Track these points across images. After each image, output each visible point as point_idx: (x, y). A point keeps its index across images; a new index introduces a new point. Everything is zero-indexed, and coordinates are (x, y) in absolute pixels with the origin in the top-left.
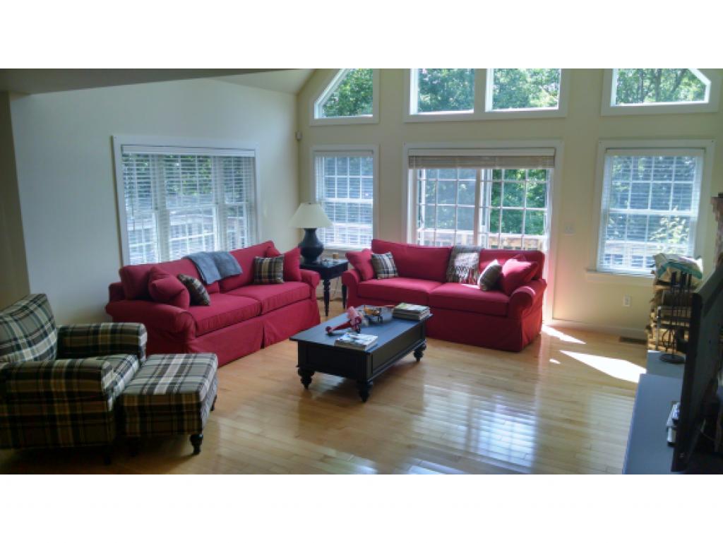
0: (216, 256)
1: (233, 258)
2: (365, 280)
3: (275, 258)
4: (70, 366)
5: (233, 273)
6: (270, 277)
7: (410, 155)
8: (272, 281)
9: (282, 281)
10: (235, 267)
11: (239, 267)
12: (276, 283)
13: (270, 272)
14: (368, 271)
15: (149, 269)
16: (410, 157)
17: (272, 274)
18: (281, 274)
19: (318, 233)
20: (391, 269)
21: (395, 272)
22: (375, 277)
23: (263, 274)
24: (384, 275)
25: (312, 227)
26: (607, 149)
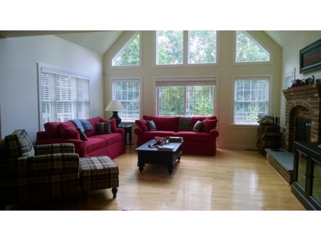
0: (82, 121)
1: (89, 122)
2: (145, 131)
3: (106, 123)
4: (63, 156)
5: (89, 129)
6: (105, 131)
7: (157, 80)
8: (106, 132)
9: (111, 132)
10: (90, 126)
11: (91, 126)
12: (108, 133)
13: (105, 128)
14: (146, 128)
15: (58, 124)
16: (157, 82)
17: (106, 129)
18: (110, 129)
19: (119, 114)
20: (155, 127)
21: (156, 128)
22: (149, 130)
23: (102, 130)
24: (152, 129)
25: (116, 111)
26: (235, 78)
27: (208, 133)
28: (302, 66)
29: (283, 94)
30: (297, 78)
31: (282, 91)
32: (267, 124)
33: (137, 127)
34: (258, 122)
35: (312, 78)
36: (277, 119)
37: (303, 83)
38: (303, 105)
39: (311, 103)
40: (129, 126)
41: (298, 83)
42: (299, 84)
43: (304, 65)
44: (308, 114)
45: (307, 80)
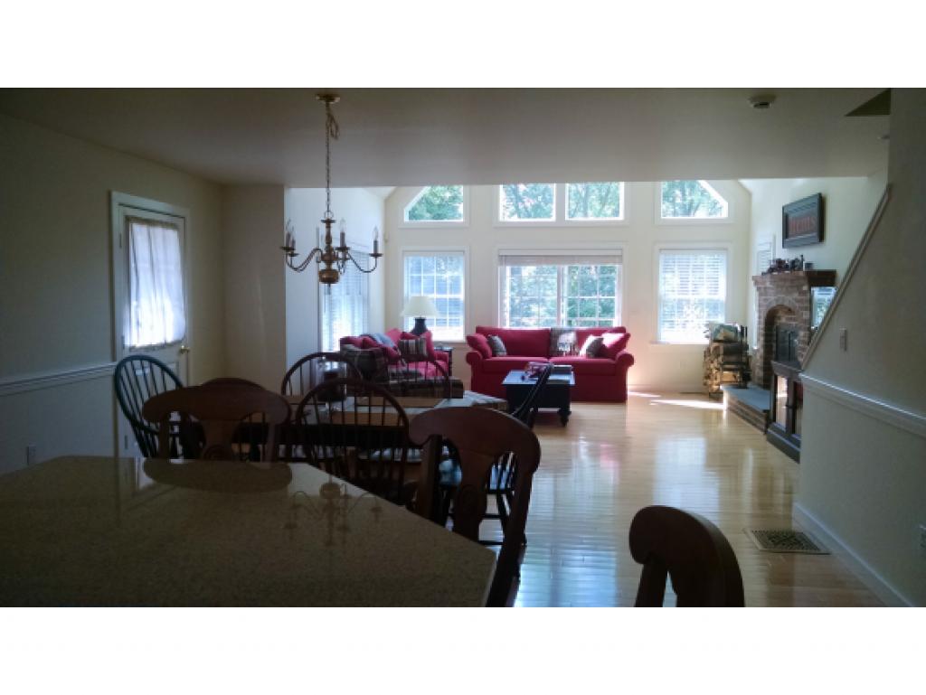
1: (389, 338)
2: (488, 357)
3: (419, 339)
7: (500, 254)
14: (490, 352)
19: (426, 323)
20: (504, 349)
21: (506, 351)
22: (494, 355)
24: (501, 353)
25: (423, 317)
26: (661, 250)
27: (614, 359)
28: (786, 234)
29: (752, 283)
30: (777, 257)
31: (751, 278)
32: (727, 341)
33: (470, 350)
34: (707, 337)
35: (800, 258)
36: (744, 331)
37: (787, 266)
38: (786, 304)
39: (798, 301)
40: (448, 348)
41: (780, 265)
42: (780, 267)
43: (790, 233)
44: (795, 320)
45: (793, 262)
